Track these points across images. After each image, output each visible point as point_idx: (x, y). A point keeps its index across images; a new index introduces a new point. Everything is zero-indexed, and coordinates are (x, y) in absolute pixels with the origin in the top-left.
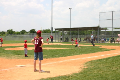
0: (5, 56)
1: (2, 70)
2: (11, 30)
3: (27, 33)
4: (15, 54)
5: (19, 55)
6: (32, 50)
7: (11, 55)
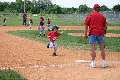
0: (65, 45)
1: (53, 66)
2: (85, 6)
3: (110, 10)
4: (81, 42)
5: (87, 44)
6: (109, 37)
7: (76, 43)
